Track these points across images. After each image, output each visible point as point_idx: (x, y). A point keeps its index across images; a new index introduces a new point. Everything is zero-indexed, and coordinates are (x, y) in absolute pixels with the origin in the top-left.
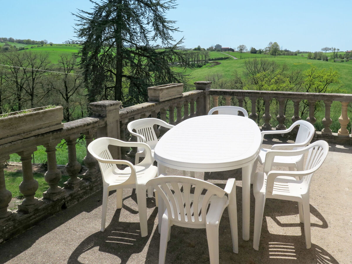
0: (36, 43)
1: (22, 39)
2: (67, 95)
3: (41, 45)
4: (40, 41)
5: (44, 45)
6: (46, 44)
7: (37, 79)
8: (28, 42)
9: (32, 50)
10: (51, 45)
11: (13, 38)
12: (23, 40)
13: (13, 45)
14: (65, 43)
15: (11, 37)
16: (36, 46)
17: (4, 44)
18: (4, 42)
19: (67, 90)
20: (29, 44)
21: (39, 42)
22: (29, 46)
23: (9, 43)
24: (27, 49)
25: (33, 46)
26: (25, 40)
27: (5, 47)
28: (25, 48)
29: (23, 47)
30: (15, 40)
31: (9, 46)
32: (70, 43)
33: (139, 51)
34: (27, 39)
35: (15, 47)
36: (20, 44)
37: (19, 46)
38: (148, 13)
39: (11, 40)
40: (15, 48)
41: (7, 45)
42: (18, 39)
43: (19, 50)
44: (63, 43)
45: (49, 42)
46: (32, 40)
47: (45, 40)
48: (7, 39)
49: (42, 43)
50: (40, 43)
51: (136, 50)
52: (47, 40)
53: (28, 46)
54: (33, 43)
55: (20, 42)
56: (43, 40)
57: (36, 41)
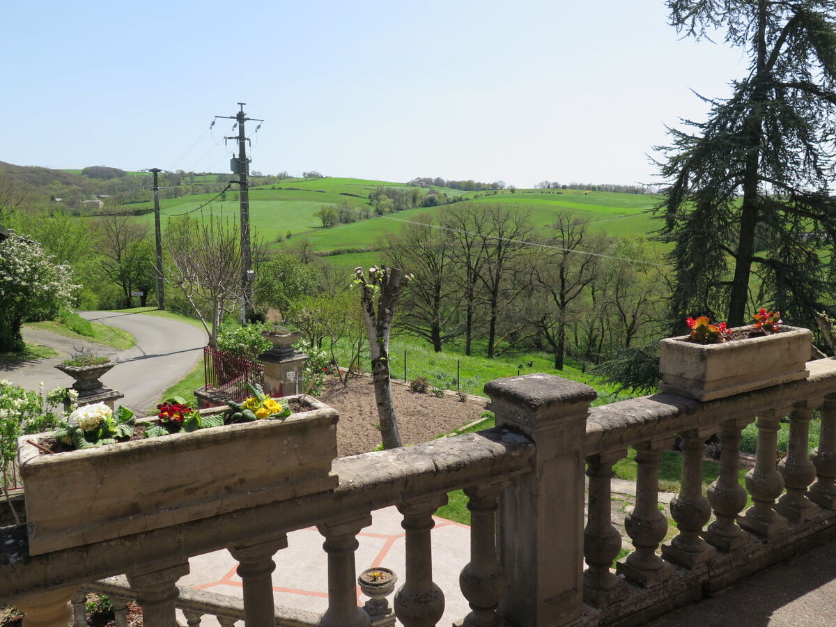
0: (483, 187)
1: (457, 180)
2: (562, 297)
3: (492, 192)
4: (491, 182)
5: (498, 191)
6: (501, 188)
7: (505, 260)
8: (469, 186)
9: (475, 201)
10: (513, 191)
11: (442, 178)
12: (460, 182)
13: (442, 191)
14: (538, 188)
15: (439, 176)
16: (484, 193)
17: (428, 190)
18: (426, 187)
19: (563, 287)
20: (471, 190)
21: (489, 185)
22: (471, 195)
23: (436, 189)
24: (467, 199)
25: (479, 193)
26: (464, 182)
27: (430, 196)
28: (464, 197)
29: (459, 195)
30: (446, 181)
31: (436, 193)
32: (549, 187)
33: (797, 204)
34: (467, 179)
35: (445, 195)
36: (453, 190)
37: (452, 194)
38: (825, 116)
39: (439, 183)
40: (446, 199)
41: (432, 192)
42: (451, 180)
43: (452, 203)
44: (535, 186)
45: (507, 186)
46: (476, 181)
47: (501, 182)
48: (431, 180)
49: (495, 187)
50: (491, 188)
51: (791, 201)
52: (504, 181)
53: (467, 193)
54: (479, 187)
55: (454, 185)
56: (496, 181)
57: (484, 184)
